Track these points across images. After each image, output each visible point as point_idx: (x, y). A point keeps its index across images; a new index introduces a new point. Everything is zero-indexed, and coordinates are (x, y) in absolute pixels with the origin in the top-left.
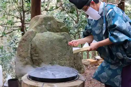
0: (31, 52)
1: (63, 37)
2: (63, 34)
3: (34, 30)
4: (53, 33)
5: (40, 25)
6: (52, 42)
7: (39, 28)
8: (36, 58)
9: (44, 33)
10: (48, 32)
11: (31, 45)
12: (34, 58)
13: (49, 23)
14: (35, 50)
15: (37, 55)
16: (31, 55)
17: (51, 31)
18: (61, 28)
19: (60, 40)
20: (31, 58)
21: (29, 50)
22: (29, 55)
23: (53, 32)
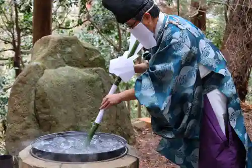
0: (35, 103)
1: (95, 76)
2: (96, 71)
3: (40, 64)
4: (76, 69)
5: (51, 54)
6: (74, 85)
7: (51, 59)
8: (45, 116)
9: (60, 68)
10: (67, 67)
11: (36, 91)
12: (41, 116)
13: (69, 50)
14: (43, 101)
15: (47, 110)
16: (36, 110)
17: (74, 66)
18: (92, 59)
19: (91, 83)
20: (37, 117)
21: (32, 102)
22: (32, 111)
23: (77, 66)
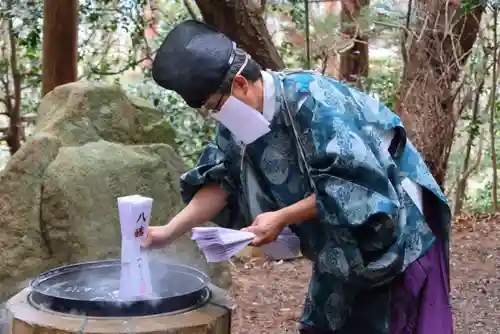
0: (41, 212)
1: (153, 159)
2: (156, 151)
3: (50, 136)
4: (118, 146)
5: (72, 118)
6: (115, 175)
7: (70, 127)
8: (61, 234)
9: (89, 145)
10: (102, 142)
11: (42, 188)
12: (52, 235)
13: (105, 110)
14: (57, 206)
15: (64, 223)
16: (43, 223)
17: (115, 140)
18: (150, 127)
19: (146, 171)
20: (44, 235)
21: (36, 209)
22: (36, 225)
23: (122, 141)
